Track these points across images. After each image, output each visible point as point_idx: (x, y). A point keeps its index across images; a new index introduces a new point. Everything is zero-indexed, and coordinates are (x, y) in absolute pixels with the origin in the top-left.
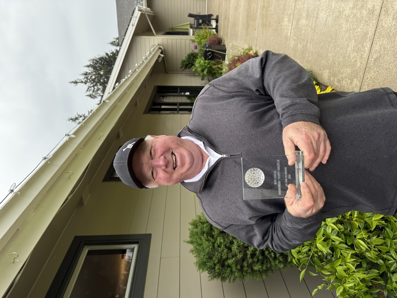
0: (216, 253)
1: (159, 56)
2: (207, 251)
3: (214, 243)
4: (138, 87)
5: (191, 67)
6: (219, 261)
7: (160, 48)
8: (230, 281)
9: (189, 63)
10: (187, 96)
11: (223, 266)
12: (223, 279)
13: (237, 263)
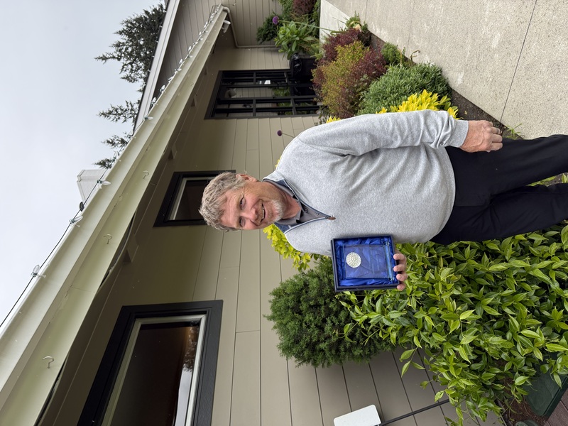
1: (224, 25)
3: (301, 321)
5: (272, 38)
7: (225, 11)
9: (269, 33)
10: (267, 86)
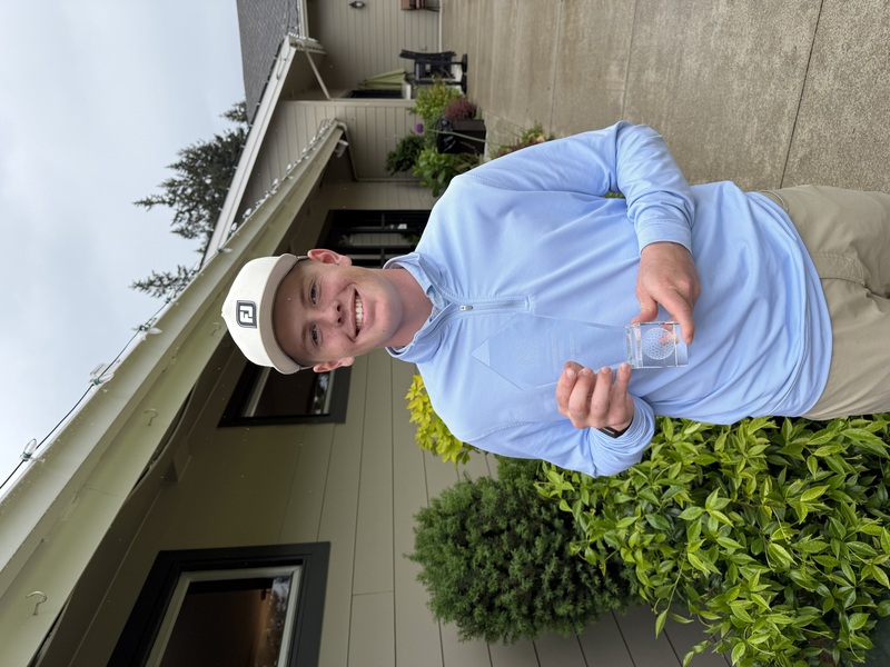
0: (475, 582)
1: (338, 145)
2: (454, 576)
3: (469, 559)
4: (293, 217)
5: (409, 167)
6: (481, 597)
7: (339, 127)
8: (505, 641)
9: (405, 160)
10: (402, 232)
11: (490, 608)
12: (491, 637)
13: (519, 601)
